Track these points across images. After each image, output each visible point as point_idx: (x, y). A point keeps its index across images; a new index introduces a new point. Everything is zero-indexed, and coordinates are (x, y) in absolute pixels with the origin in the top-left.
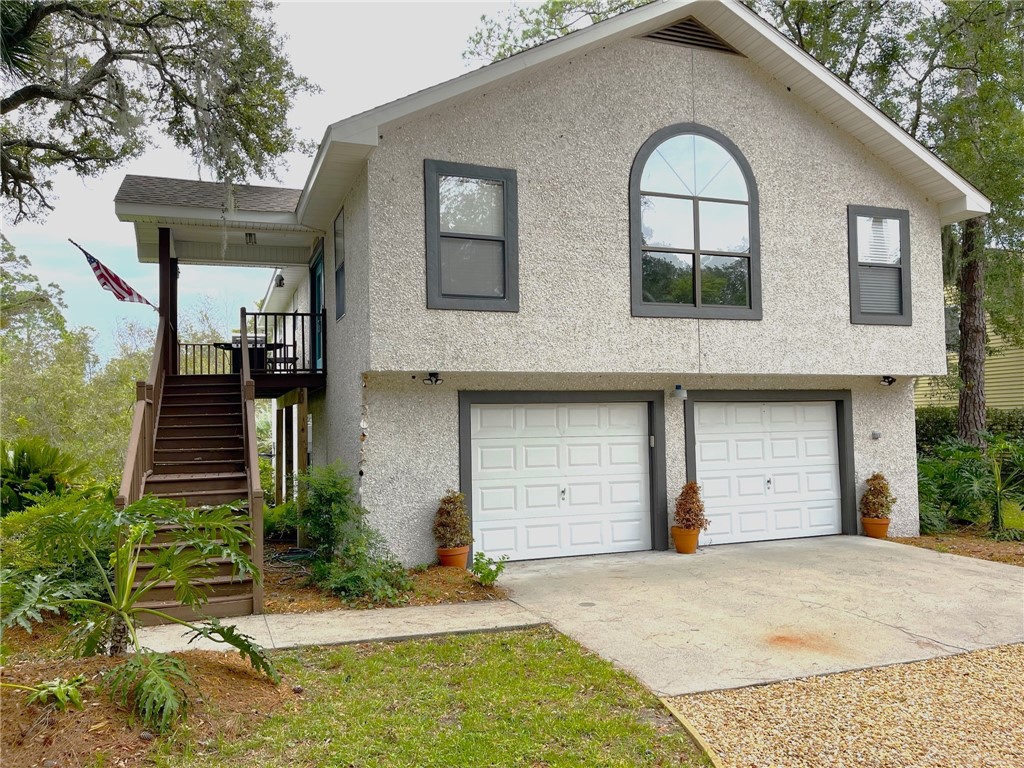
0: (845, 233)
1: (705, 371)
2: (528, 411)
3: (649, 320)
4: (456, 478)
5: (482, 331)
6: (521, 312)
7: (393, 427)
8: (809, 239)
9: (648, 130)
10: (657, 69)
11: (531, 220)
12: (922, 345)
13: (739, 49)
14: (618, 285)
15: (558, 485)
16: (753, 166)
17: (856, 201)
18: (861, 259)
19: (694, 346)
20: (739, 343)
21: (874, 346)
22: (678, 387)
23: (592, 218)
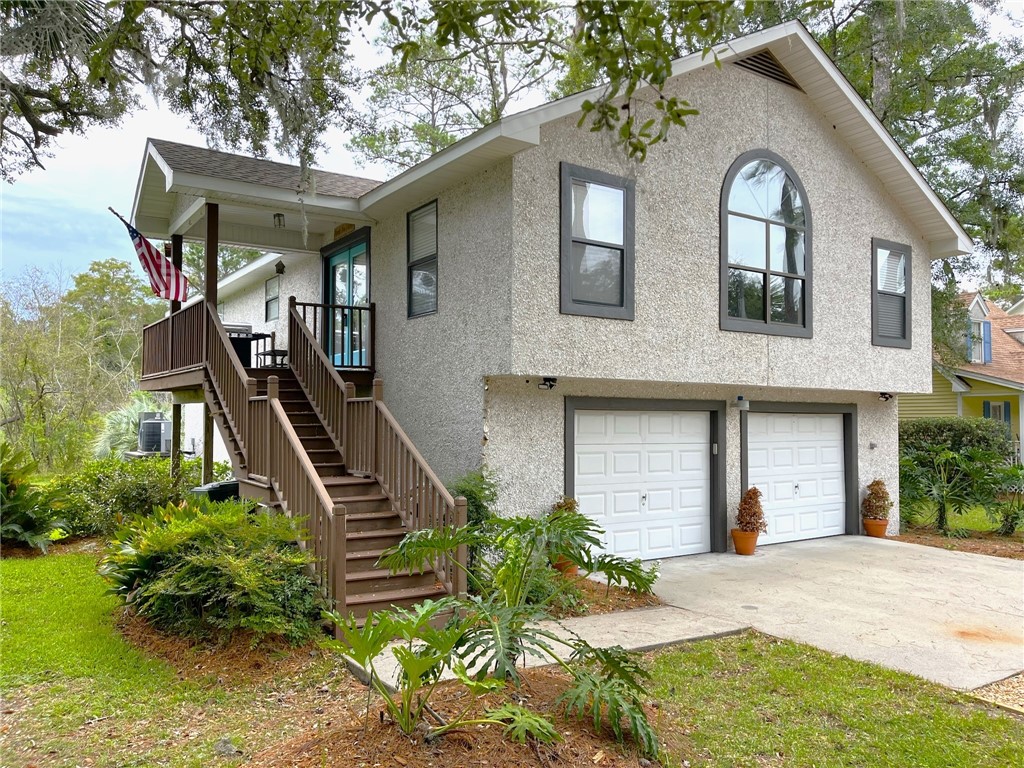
0: (870, 262)
1: (772, 384)
2: (617, 418)
3: (732, 335)
4: (562, 484)
5: (604, 338)
6: (636, 321)
7: (509, 432)
8: (845, 266)
9: (735, 153)
10: (742, 95)
11: (645, 230)
12: (917, 366)
13: (801, 85)
14: (709, 300)
15: (639, 491)
16: (809, 195)
17: (878, 235)
18: (880, 287)
19: (764, 360)
20: (796, 359)
21: (887, 365)
22: (740, 398)
23: (692, 233)
